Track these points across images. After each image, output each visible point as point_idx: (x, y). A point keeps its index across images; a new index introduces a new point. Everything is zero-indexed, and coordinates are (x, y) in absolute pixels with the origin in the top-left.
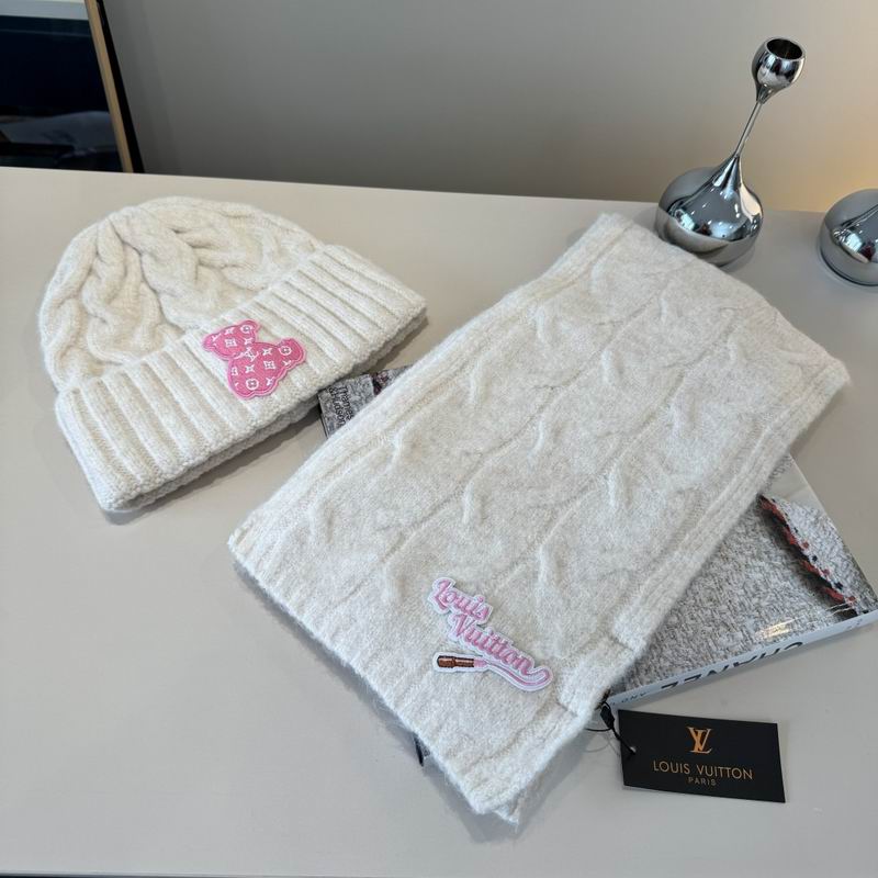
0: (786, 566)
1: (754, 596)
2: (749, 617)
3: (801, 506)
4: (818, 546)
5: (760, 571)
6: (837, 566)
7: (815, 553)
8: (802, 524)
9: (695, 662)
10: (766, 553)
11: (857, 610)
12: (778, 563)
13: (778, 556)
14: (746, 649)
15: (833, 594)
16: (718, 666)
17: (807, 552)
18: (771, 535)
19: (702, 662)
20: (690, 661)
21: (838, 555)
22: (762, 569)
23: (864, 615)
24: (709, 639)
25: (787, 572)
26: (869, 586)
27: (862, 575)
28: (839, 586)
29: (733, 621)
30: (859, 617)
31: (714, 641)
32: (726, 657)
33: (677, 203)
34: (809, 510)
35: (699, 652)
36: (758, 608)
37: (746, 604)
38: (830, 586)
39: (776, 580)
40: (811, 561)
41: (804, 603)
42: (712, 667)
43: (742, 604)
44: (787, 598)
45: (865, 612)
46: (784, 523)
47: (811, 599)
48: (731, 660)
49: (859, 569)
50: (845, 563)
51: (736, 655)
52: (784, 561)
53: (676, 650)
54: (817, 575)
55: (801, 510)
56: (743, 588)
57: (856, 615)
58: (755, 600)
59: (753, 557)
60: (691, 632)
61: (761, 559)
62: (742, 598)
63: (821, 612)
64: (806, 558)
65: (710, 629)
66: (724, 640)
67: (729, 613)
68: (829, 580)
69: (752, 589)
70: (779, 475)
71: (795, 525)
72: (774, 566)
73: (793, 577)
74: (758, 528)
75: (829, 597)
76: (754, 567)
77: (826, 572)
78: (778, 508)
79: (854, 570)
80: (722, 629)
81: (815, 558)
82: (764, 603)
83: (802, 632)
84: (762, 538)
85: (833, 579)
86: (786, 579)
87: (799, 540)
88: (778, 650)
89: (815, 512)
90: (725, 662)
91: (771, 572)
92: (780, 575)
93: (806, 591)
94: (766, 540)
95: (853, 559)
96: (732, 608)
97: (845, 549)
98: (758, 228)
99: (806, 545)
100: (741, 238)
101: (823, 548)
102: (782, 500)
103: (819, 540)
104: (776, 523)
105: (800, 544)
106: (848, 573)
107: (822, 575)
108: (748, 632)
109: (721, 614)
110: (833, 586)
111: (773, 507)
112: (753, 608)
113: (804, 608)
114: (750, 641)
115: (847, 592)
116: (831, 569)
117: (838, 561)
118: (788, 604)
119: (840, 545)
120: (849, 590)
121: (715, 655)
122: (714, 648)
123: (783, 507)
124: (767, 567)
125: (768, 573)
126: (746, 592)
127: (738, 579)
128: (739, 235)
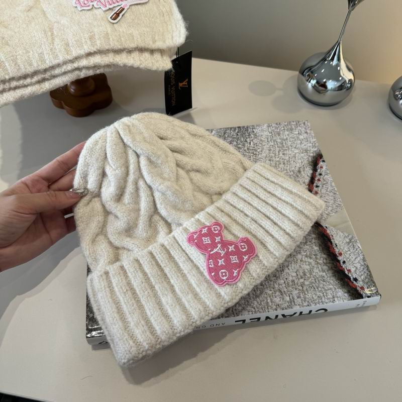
0: (325, 264)
1: (302, 278)
2: (296, 289)
3: (342, 232)
4: (348, 256)
5: (309, 265)
6: (356, 268)
7: (345, 260)
8: (341, 242)
9: (257, 310)
10: (314, 255)
11: (364, 295)
12: (321, 262)
13: (322, 258)
14: (290, 307)
15: (351, 284)
16: (272, 314)
17: (340, 258)
18: (320, 245)
19: (261, 310)
20: (254, 308)
21: (359, 262)
22: (310, 264)
23: (367, 298)
24: (269, 298)
25: (325, 267)
26: (374, 282)
27: (371, 276)
28: (356, 280)
29: (285, 290)
30: (364, 300)
31: (271, 300)
32: (276, 310)
33: (309, 69)
34: (347, 235)
35: (261, 304)
36: (302, 285)
37: (296, 282)
38: (349, 279)
39: (317, 271)
40: (341, 263)
41: (331, 287)
42: (267, 314)
43: (293, 281)
44: (322, 282)
45: (368, 297)
46: (329, 240)
47: (336, 285)
48: (280, 312)
49: (370, 272)
50: (362, 267)
51: (283, 309)
52: (325, 261)
53: (247, 301)
54: (343, 272)
55: (342, 234)
56: (296, 272)
57: (363, 298)
58: (302, 280)
59: (306, 256)
60: (259, 292)
61: (311, 258)
62: (294, 278)
63: (341, 293)
64: (339, 261)
65: (271, 292)
66: (277, 300)
67: (284, 285)
68: (350, 275)
69: (301, 274)
70: (334, 214)
71: (336, 242)
72: (318, 263)
73: (328, 271)
74: (313, 241)
75: (348, 285)
76: (306, 262)
77: (349, 271)
78: (328, 232)
79: (367, 272)
80: (278, 293)
81: (344, 262)
82: (307, 283)
83: (326, 303)
84: (314, 247)
85: (352, 275)
86: (323, 271)
87: (337, 251)
88: (311, 311)
89: (350, 237)
90: (276, 313)
91: (315, 266)
92: (320, 268)
93: (334, 279)
94: (316, 248)
95: (367, 266)
96: (286, 282)
97: (364, 260)
98: (351, 86)
99: (341, 254)
100: (341, 90)
101: (350, 257)
102: (331, 228)
103: (349, 252)
104: (324, 239)
105: (337, 253)
106: (362, 273)
107: (347, 272)
108: (293, 298)
109: (279, 285)
110: (352, 279)
111: (325, 231)
112: (299, 284)
113: (331, 289)
114: (293, 303)
115: (359, 284)
116: (353, 270)
117: (358, 266)
118: (321, 285)
119: (362, 257)
120: (361, 283)
121: (270, 308)
122: (270, 304)
123: (331, 231)
124: (313, 263)
125: (314, 267)
126: (297, 275)
127: (294, 267)
128: (340, 88)
